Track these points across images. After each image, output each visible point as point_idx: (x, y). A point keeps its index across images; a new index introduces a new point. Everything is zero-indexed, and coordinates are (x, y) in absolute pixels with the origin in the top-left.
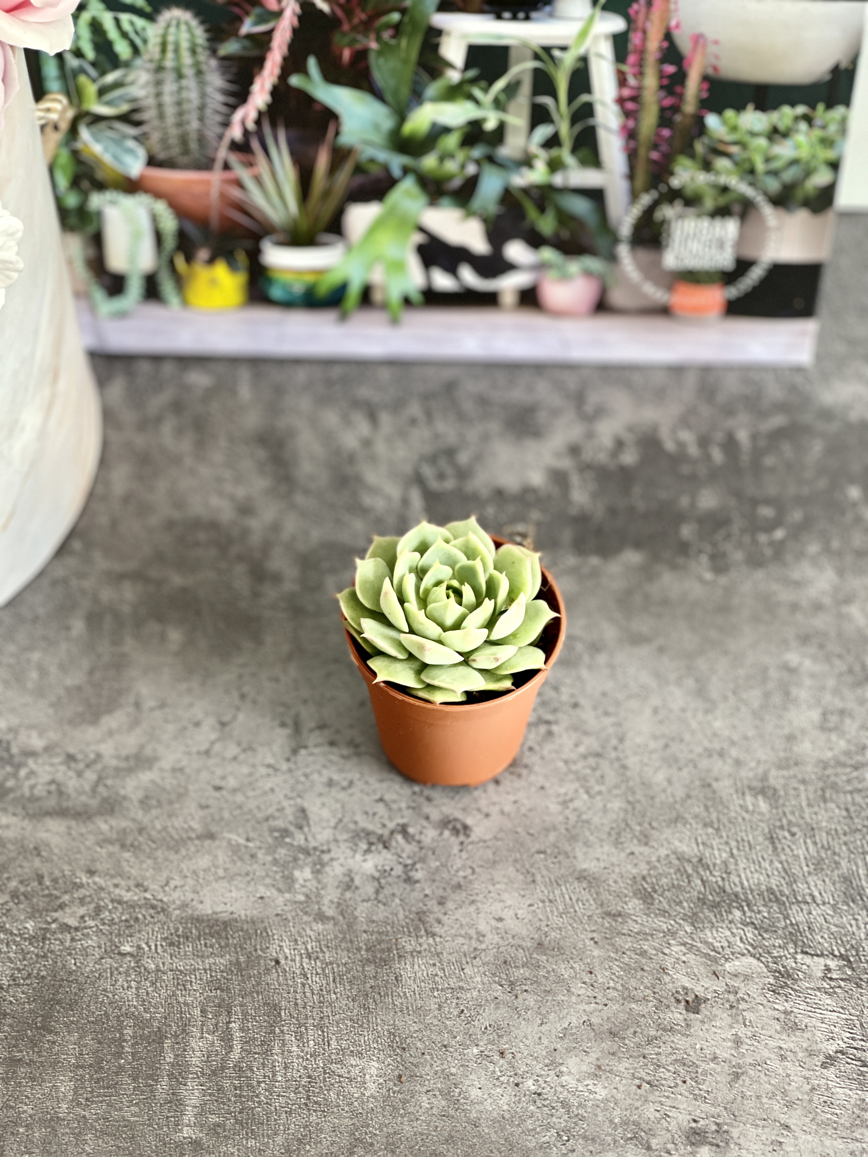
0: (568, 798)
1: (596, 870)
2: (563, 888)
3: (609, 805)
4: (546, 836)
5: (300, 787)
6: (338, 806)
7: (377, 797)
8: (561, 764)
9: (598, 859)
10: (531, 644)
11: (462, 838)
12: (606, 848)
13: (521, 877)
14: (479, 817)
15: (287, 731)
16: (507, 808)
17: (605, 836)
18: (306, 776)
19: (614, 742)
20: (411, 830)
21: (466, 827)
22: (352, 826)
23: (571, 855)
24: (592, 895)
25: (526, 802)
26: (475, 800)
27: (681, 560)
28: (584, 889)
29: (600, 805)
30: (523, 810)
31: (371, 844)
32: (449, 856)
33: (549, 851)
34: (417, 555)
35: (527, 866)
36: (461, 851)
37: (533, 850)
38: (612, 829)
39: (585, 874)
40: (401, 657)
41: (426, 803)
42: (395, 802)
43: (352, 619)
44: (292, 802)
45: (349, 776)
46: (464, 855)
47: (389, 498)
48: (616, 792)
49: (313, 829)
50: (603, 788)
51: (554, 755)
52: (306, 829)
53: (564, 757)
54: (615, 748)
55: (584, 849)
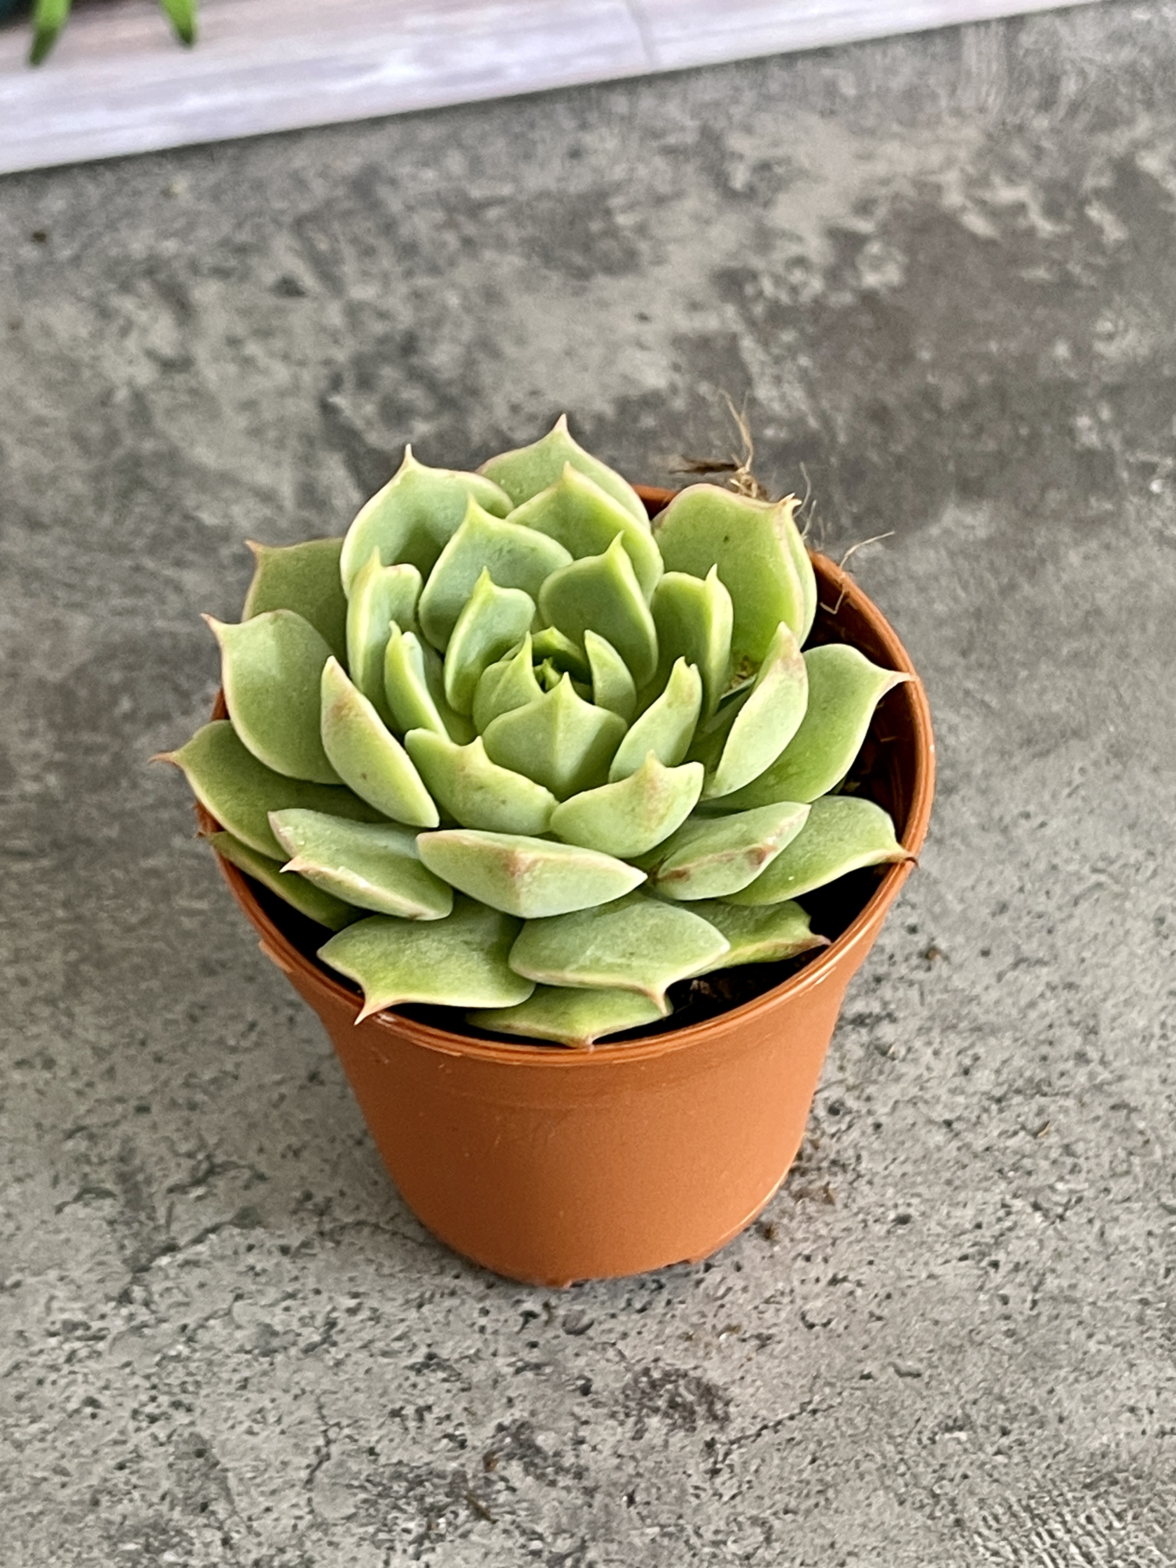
0: (986, 1235)
1: (1136, 1446)
2: (1055, 1525)
3: (1114, 1233)
4: (956, 1368)
5: (177, 1375)
6: (306, 1410)
7: (419, 1357)
8: (939, 1137)
9: (1132, 1410)
10: (842, 790)
11: (706, 1431)
12: (1146, 1367)
13: (920, 1518)
14: (740, 1352)
15: (108, 1207)
16: (815, 1308)
17: (1133, 1331)
18: (186, 1333)
19: (1073, 1040)
20: (544, 1440)
21: (708, 1393)
22: (362, 1467)
23: (1051, 1414)
24: (1148, 1532)
25: (865, 1273)
26: (717, 1301)
27: (1100, 505)
28: (1120, 1516)
29: (1090, 1238)
30: (864, 1301)
31: (433, 1512)
32: (680, 1500)
33: (980, 1419)
34: (410, 572)
35: (928, 1479)
36: (715, 1472)
37: (930, 1423)
38: (1144, 1302)
39: (1110, 1465)
40: (431, 914)
41: (573, 1343)
42: (475, 1358)
43: (239, 823)
44: (161, 1430)
45: (321, 1307)
46: (726, 1484)
47: (267, 496)
48: (1120, 1187)
49: (242, 1503)
50: (1078, 1184)
51: (909, 1114)
52: (220, 1508)
53: (940, 1113)
54: (1081, 1058)
55: (1083, 1387)
